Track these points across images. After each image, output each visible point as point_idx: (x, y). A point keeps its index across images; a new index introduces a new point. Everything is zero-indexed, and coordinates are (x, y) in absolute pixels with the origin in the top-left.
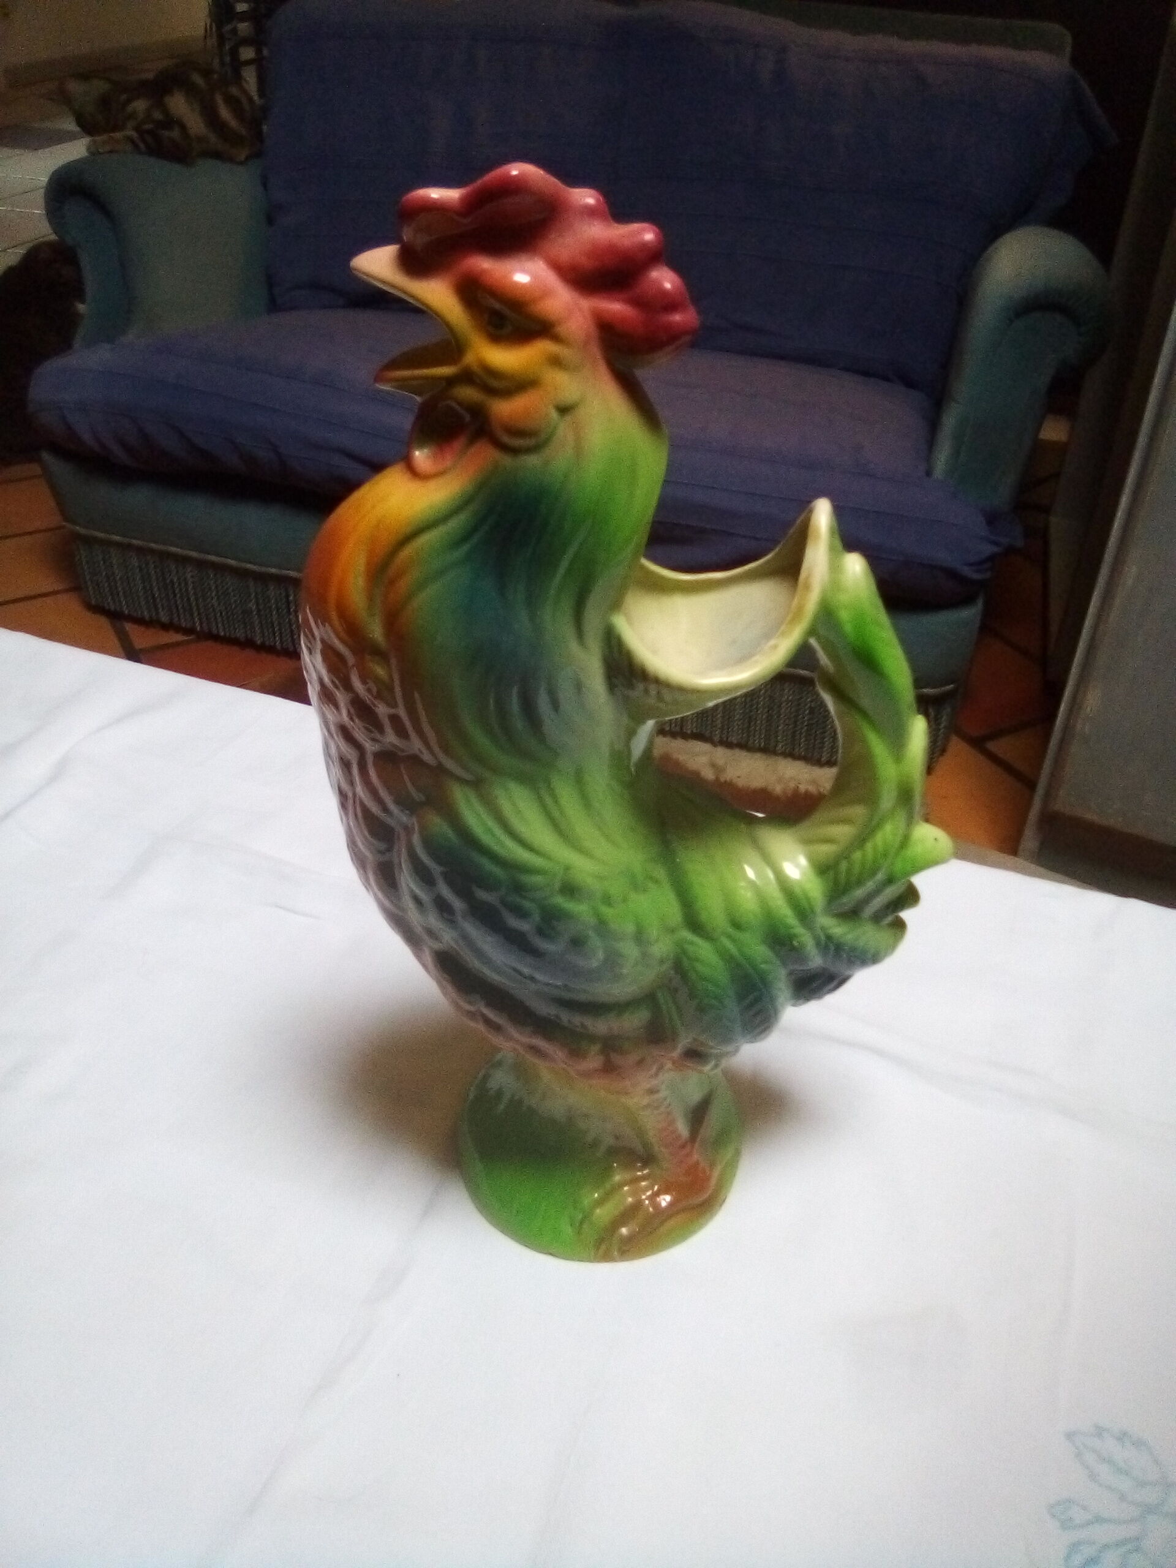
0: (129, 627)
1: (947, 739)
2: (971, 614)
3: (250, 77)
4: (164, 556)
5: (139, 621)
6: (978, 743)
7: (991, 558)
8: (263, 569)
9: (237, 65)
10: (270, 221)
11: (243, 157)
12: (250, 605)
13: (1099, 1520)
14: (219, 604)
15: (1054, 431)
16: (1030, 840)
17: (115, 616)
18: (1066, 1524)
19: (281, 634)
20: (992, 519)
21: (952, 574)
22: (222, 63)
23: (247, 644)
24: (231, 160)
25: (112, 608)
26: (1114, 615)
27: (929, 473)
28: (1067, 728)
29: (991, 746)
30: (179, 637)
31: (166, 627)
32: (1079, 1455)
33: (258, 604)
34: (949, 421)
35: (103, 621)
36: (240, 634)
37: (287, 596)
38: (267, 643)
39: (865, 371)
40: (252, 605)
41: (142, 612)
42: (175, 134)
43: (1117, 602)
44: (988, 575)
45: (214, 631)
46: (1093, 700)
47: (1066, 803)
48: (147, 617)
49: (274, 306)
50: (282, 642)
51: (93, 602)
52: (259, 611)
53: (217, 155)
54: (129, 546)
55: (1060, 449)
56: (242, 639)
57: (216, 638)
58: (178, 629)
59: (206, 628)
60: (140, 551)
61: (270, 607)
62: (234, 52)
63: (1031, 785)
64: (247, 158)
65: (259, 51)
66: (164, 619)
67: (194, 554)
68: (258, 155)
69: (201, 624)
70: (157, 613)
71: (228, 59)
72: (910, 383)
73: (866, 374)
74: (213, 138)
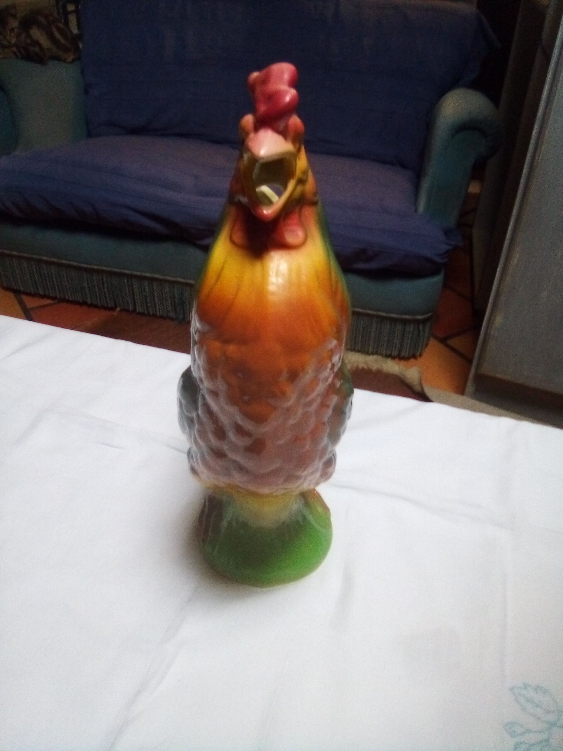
0: (24, 297)
1: (428, 340)
2: (438, 279)
3: (73, 19)
4: (40, 261)
5: (29, 294)
6: (443, 341)
7: (447, 252)
8: (89, 266)
9: (66, 14)
10: (86, 92)
11: (70, 60)
12: (84, 284)
13: (528, 731)
14: (69, 284)
15: (474, 188)
16: (470, 387)
17: (16, 292)
18: (513, 734)
19: (100, 298)
20: (447, 232)
21: (428, 260)
22: (59, 14)
23: (83, 304)
24: (65, 61)
25: (15, 288)
26: (508, 279)
27: (416, 211)
28: (486, 333)
29: (449, 342)
30: (49, 302)
31: (43, 297)
32: (516, 700)
33: (88, 284)
34: (425, 185)
35: (11, 295)
36: (79, 298)
37: (103, 279)
38: (93, 303)
39: (382, 161)
40: (85, 285)
41: (30, 290)
42: (37, 49)
43: (510, 272)
44: (446, 260)
45: (67, 297)
46: (499, 320)
47: (487, 369)
48: (33, 292)
49: (90, 135)
50: (101, 303)
51: (5, 285)
52: (89, 287)
53: (57, 58)
54: (23, 257)
55: (477, 197)
56: (81, 301)
57: (68, 301)
58: (48, 297)
59: (62, 297)
60: (28, 259)
61: (94, 286)
62: (64, 7)
63: (470, 362)
64: (73, 61)
65: (77, 7)
66: (41, 292)
67: (55, 260)
68: (78, 59)
69: (60, 294)
70: (38, 290)
71: (61, 11)
72: (404, 166)
73: (383, 162)
74: (55, 50)
